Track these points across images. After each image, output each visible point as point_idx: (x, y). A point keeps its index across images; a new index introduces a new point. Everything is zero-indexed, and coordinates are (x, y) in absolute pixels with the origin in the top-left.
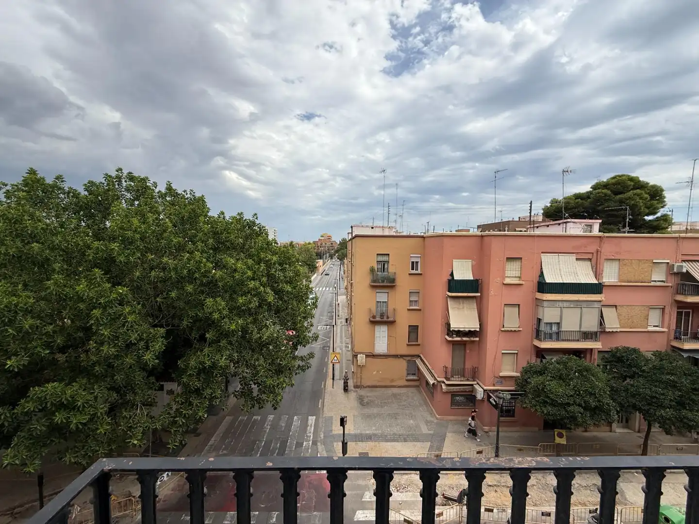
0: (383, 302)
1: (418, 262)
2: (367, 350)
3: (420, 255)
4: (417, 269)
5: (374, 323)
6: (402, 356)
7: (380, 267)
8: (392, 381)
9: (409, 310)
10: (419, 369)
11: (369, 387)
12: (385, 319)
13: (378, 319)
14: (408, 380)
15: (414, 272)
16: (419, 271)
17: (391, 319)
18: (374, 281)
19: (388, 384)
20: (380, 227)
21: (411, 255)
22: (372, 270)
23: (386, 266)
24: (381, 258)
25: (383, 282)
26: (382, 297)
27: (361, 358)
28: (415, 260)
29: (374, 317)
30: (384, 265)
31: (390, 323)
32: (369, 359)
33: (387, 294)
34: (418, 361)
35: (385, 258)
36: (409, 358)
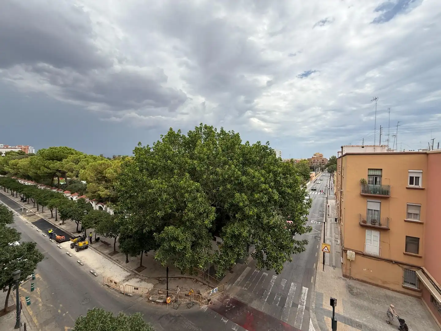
0: (375, 210)
1: (419, 177)
2: (359, 249)
3: (422, 171)
4: (417, 183)
5: (364, 226)
6: (397, 263)
7: (371, 179)
8: (385, 282)
9: (405, 221)
10: (420, 281)
11: (358, 280)
12: (377, 225)
13: (369, 224)
14: (404, 287)
15: (413, 186)
16: (420, 186)
17: (383, 227)
18: (363, 191)
19: (380, 283)
20: (371, 146)
21: (410, 171)
22: (363, 182)
23: (378, 180)
24: (372, 173)
25: (375, 193)
26: (374, 206)
27: (351, 254)
28: (414, 175)
29: (364, 222)
30: (376, 179)
31: (383, 230)
32: (359, 257)
33: (379, 204)
34: (419, 273)
35: (378, 173)
36: (405, 267)
